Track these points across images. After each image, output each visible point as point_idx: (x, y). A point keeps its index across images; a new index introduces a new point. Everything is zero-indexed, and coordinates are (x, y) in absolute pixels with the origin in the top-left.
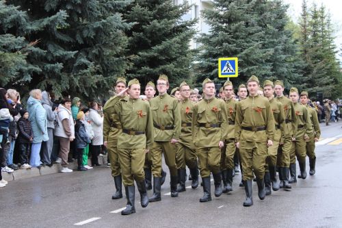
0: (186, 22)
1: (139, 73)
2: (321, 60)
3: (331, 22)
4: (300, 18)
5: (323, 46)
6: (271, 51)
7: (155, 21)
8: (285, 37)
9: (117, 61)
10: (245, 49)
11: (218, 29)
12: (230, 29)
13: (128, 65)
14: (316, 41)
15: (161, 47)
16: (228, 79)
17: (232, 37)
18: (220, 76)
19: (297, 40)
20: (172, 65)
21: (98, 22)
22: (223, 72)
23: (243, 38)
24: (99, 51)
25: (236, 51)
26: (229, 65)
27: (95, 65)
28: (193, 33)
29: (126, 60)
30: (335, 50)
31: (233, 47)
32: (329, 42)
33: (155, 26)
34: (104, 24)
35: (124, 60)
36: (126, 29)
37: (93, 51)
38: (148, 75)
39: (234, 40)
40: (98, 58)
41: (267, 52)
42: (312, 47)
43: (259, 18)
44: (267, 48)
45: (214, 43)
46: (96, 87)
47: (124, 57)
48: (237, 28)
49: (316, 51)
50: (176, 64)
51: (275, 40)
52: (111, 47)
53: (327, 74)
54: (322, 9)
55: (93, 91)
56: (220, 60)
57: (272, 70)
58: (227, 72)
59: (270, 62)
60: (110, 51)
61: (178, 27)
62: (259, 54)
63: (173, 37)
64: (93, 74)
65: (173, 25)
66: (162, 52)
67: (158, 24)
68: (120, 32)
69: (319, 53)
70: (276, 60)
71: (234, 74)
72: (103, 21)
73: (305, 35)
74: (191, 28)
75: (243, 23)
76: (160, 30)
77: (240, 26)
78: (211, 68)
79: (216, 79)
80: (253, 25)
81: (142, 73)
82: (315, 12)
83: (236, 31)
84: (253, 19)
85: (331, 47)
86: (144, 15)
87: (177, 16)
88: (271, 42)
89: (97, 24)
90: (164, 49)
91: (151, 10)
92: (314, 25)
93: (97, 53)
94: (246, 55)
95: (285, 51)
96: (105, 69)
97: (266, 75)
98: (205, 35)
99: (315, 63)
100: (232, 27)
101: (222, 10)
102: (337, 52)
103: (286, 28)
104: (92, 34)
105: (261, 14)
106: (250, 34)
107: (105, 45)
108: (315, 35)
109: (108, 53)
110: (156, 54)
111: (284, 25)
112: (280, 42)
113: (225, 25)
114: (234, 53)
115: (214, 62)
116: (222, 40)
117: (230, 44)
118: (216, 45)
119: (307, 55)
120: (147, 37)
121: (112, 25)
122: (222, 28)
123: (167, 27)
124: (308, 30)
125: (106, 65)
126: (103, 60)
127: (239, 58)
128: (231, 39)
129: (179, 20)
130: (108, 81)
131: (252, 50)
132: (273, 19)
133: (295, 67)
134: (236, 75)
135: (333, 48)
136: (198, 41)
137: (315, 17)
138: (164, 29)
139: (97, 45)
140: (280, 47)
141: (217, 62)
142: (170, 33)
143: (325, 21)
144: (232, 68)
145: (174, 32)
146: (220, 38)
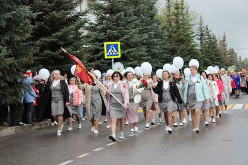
0: (79, 13)
1: (42, 56)
2: (183, 43)
3: (189, 12)
4: (164, 10)
5: (184, 31)
6: (146, 36)
7: (54, 12)
8: (156, 24)
9: (25, 46)
10: (125, 35)
11: (102, 19)
12: (113, 19)
13: (35, 49)
14: (179, 28)
15: (59, 34)
16: (113, 60)
17: (115, 25)
18: (106, 57)
19: (165, 27)
20: (69, 48)
21: (9, 13)
22: (108, 54)
23: (123, 26)
24: (10, 37)
25: (118, 36)
26: (113, 48)
27: (8, 49)
28: (86, 21)
29: (33, 45)
30: (193, 35)
31: (116, 33)
32: (188, 29)
33: (54, 16)
34: (14, 15)
35: (31, 45)
36: (32, 18)
37: (6, 38)
38: (50, 57)
39: (116, 27)
40: (9, 43)
41: (143, 37)
42: (175, 32)
43: (135, 10)
44: (142, 34)
45: (99, 31)
46: (8, 68)
47: (31, 42)
48: (118, 18)
49: (179, 36)
50: (72, 47)
51: (148, 27)
52: (20, 34)
53: (188, 54)
54: (182, 2)
55: (6, 72)
56: (106, 44)
57: (147, 52)
58: (111, 54)
59: (145, 45)
60: (20, 37)
61: (72, 17)
62: (136, 38)
63: (69, 25)
64: (6, 57)
65: (69, 16)
66: (60, 38)
67: (56, 15)
68: (28, 21)
69: (181, 37)
70: (150, 43)
71: (118, 55)
72: (13, 12)
73: (170, 23)
74: (83, 17)
75: (123, 13)
76: (58, 19)
77: (120, 15)
78: (97, 51)
79: (102, 60)
80: (130, 15)
81: (44, 56)
82: (177, 4)
83: (118, 20)
84: (131, 10)
85: (190, 32)
86: (45, 7)
87: (72, 8)
88: (145, 29)
89: (8, 15)
90: (62, 36)
91: (49, 3)
92: (176, 15)
93: (9, 39)
94: (126, 39)
95: (156, 36)
96: (16, 52)
97: (142, 56)
98: (91, 23)
99: (179, 45)
100: (114, 17)
101: (105, 3)
102: (194, 36)
103: (155, 18)
104: (4, 24)
105: (136, 6)
106: (129, 22)
107: (16, 32)
108: (177, 23)
109: (18, 39)
110: (55, 40)
111: (154, 15)
112: (152, 29)
113: (108, 15)
114: (116, 38)
115: (100, 45)
116: (106, 28)
117: (113, 30)
118: (102, 32)
119: (172, 39)
120: (47, 25)
121: (21, 15)
122: (105, 18)
123: (64, 17)
124: (172, 19)
125: (16, 50)
126: (13, 45)
127: (121, 42)
128: (114, 27)
129: (74, 12)
130: (18, 63)
131: (131, 35)
132: (145, 10)
133: (164, 49)
134: (119, 56)
135: (192, 33)
136: (87, 28)
137: (177, 8)
138: (61, 18)
139: (8, 32)
140: (153, 33)
141: (103, 45)
142: (66, 23)
143: (184, 11)
144: (115, 51)
145: (69, 21)
146: (105, 26)
